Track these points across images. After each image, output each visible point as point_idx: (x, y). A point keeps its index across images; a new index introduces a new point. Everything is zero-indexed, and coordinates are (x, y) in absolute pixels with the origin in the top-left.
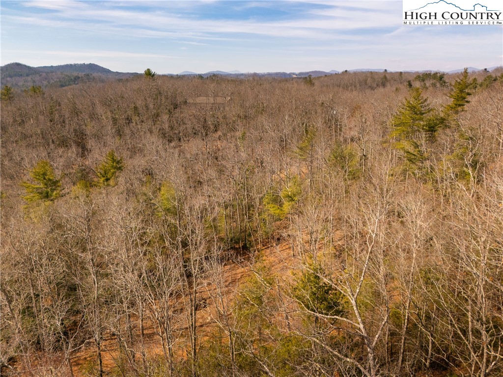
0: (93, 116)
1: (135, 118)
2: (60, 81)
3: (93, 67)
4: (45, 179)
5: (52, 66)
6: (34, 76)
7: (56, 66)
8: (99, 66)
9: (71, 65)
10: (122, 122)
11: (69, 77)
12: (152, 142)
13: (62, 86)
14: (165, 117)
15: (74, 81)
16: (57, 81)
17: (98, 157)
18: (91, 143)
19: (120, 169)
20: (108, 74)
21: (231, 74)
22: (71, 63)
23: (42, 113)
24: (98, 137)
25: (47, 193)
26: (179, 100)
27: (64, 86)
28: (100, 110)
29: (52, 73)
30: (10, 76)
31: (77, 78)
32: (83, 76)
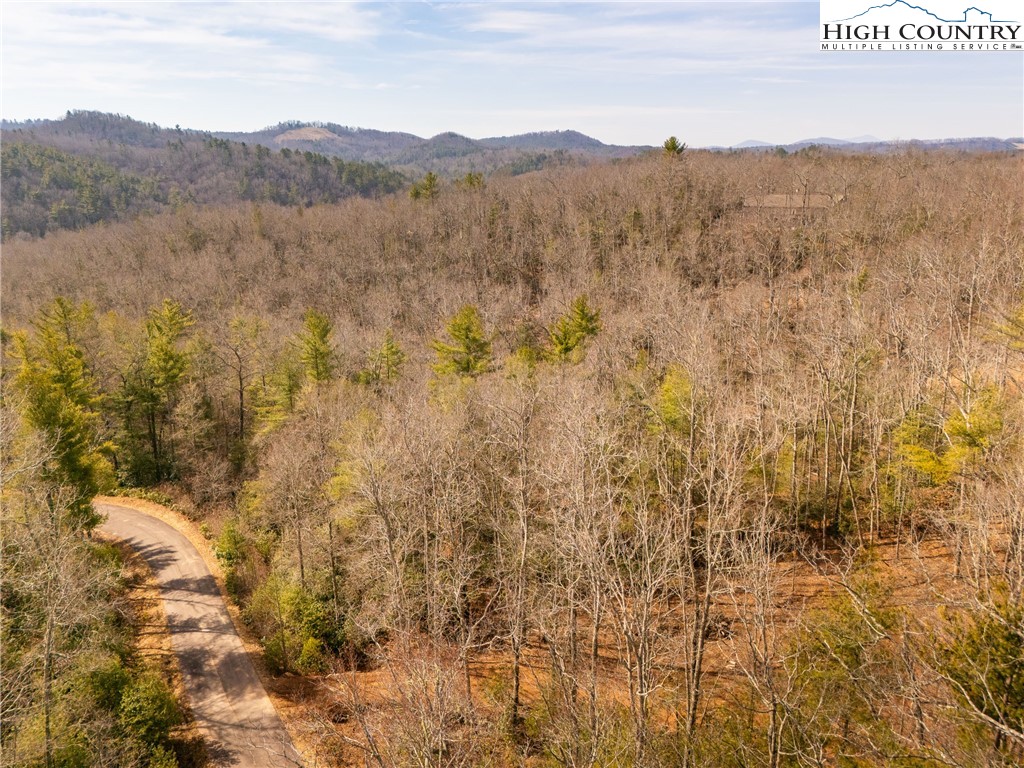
0: (559, 230)
1: (634, 236)
2: (513, 165)
3: (571, 137)
4: (467, 337)
5: (504, 137)
6: (473, 155)
8: (582, 136)
9: (535, 134)
10: (608, 241)
11: (529, 156)
12: (660, 284)
13: (515, 173)
14: (692, 235)
15: (537, 165)
16: (508, 164)
17: (557, 307)
18: (549, 280)
19: (592, 331)
20: (597, 149)
21: (853, 144)
23: (478, 222)
24: (561, 268)
25: (468, 362)
26: (728, 199)
27: (518, 174)
28: (572, 217)
29: (502, 149)
30: (438, 156)
31: (541, 158)
32: (552, 154)
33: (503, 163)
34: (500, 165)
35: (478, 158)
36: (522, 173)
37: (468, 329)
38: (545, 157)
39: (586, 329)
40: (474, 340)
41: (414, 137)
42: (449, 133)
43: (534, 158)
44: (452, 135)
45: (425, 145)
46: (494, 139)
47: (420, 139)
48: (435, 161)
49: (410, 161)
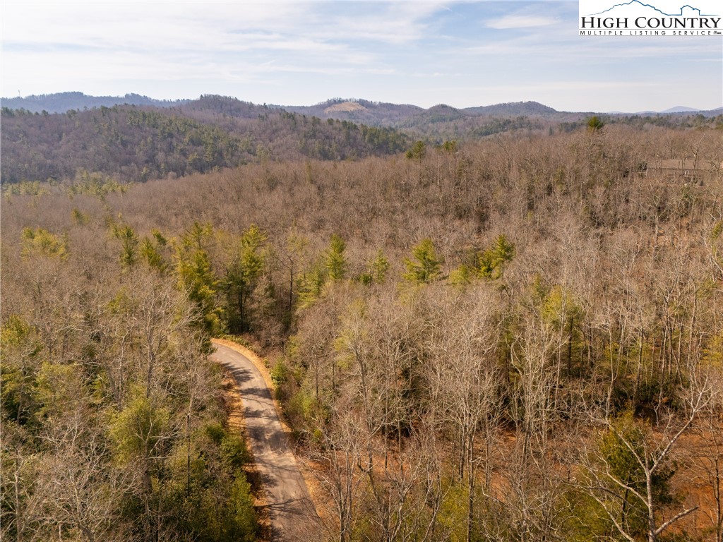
1: (558, 189)
2: (486, 127)
3: (532, 106)
4: (424, 258)
5: (481, 107)
6: (458, 120)
7: (487, 107)
8: (540, 105)
9: (505, 104)
11: (498, 121)
12: (567, 226)
13: (487, 134)
14: (599, 190)
15: (503, 127)
16: (482, 127)
19: (509, 258)
20: (551, 115)
22: (505, 102)
23: (449, 175)
25: (424, 274)
29: (479, 116)
30: (433, 122)
31: (507, 123)
32: (515, 120)
33: (479, 126)
34: (477, 127)
35: (460, 123)
36: (492, 133)
37: (425, 254)
38: (510, 122)
39: (504, 256)
40: (429, 260)
41: (417, 108)
42: (442, 105)
43: (501, 123)
44: (444, 106)
45: (424, 113)
47: (421, 109)
48: (430, 125)
49: (412, 125)
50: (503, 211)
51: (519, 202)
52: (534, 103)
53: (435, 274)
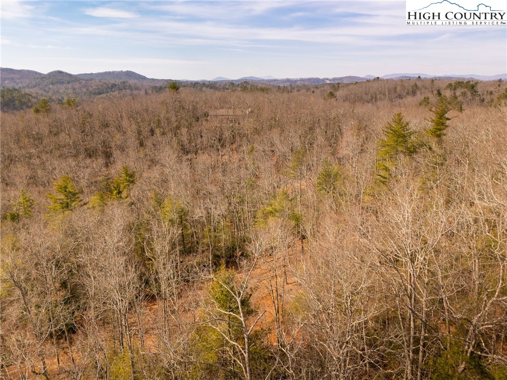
3: (129, 74)
4: (66, 191)
5: (92, 73)
6: (74, 83)
7: (96, 74)
8: (136, 74)
9: (110, 72)
11: (106, 84)
15: (111, 89)
16: (95, 89)
19: (133, 182)
21: (263, 80)
23: (74, 125)
29: (91, 80)
30: (53, 84)
31: (114, 86)
32: (120, 84)
33: (92, 87)
34: (91, 89)
35: (77, 85)
36: (104, 93)
37: (66, 187)
38: (116, 85)
39: (129, 181)
40: (70, 192)
41: (36, 73)
42: (58, 71)
43: (109, 86)
44: (60, 72)
45: (44, 77)
46: (86, 74)
47: (40, 74)
48: (51, 86)
49: (35, 86)
50: (122, 149)
51: (132, 142)
52: (131, 72)
53: (77, 202)
